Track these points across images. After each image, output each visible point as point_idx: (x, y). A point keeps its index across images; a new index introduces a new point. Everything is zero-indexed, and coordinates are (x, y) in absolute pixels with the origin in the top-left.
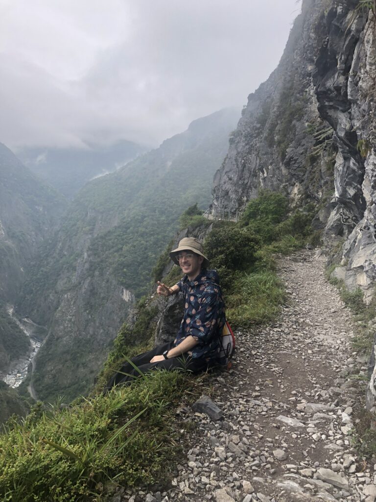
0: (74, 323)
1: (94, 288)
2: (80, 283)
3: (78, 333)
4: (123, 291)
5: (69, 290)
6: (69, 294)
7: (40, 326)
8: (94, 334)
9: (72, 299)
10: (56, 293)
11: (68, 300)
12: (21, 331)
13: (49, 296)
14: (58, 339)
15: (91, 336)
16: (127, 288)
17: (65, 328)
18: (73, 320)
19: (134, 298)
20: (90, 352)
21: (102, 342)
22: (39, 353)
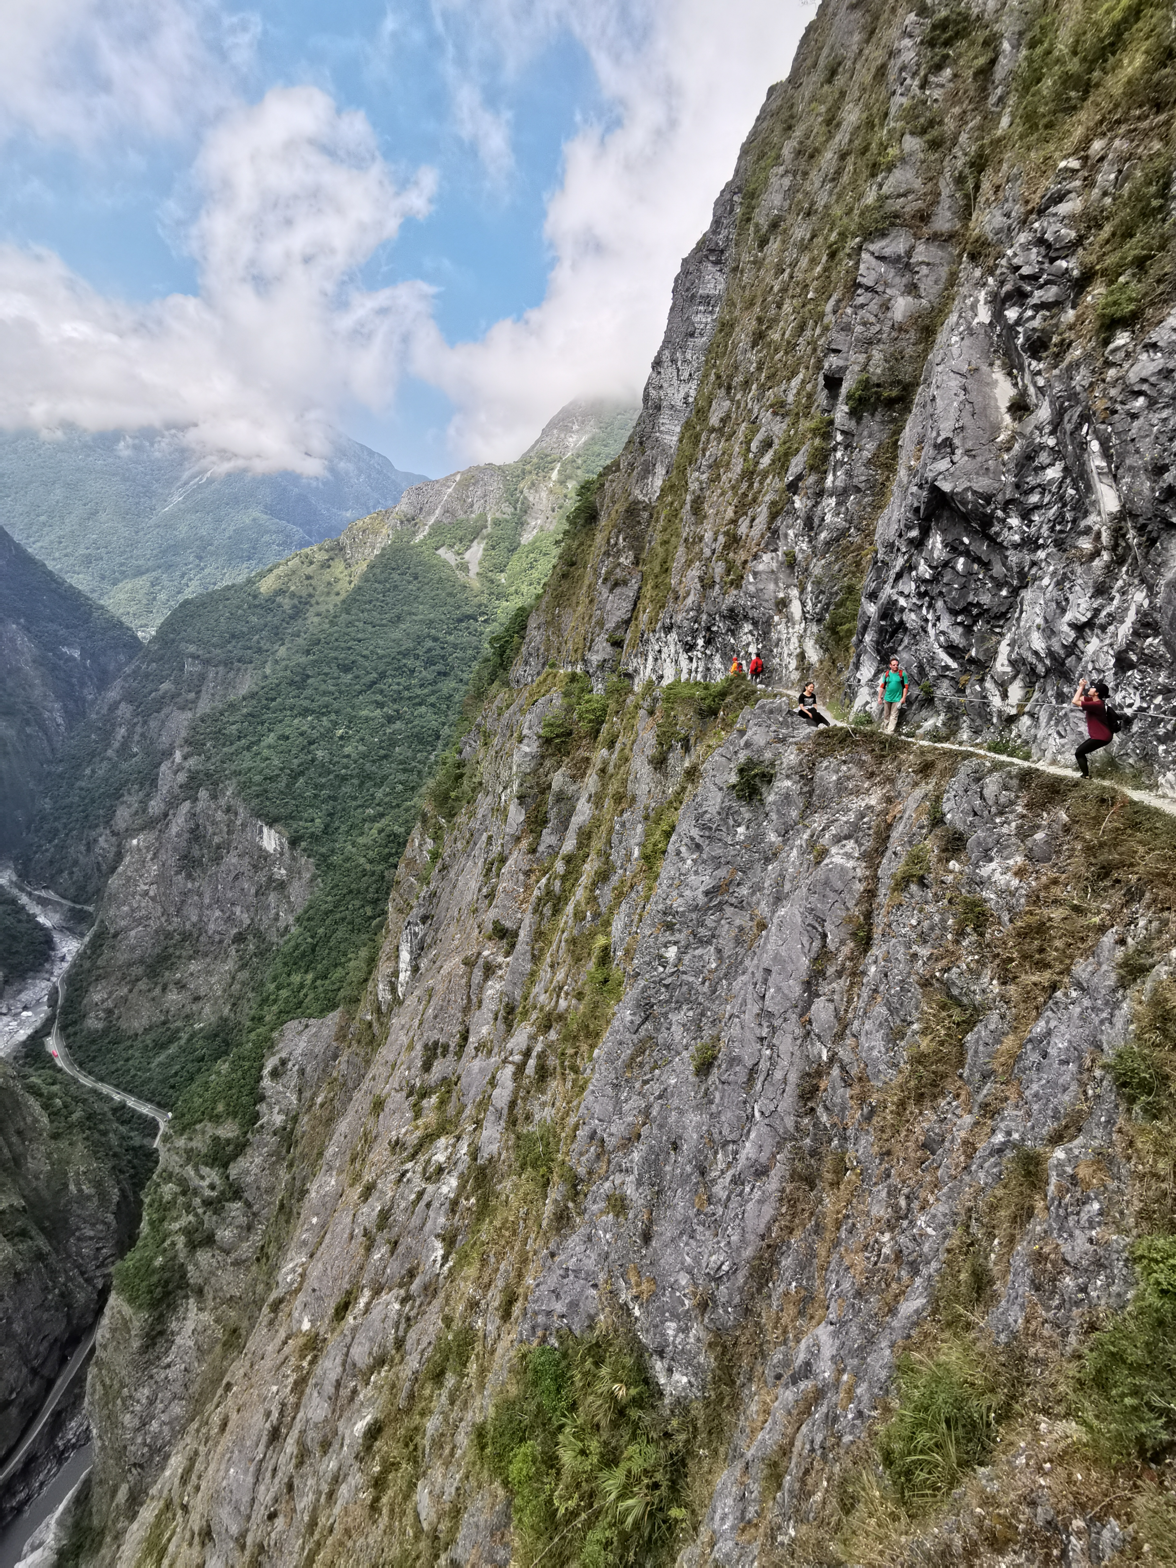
0: (153, 899)
1: (198, 826)
2: (166, 815)
3: (163, 919)
4: (261, 832)
5: (142, 829)
6: (141, 837)
7: (78, 907)
8: (201, 920)
9: (148, 848)
10: (113, 833)
11: (139, 850)
12: (32, 918)
13: (96, 841)
14: (115, 936)
15: (194, 925)
16: (270, 825)
17: (133, 911)
18: (151, 893)
19: (286, 845)
20: (190, 958)
21: (217, 938)
22: (73, 965)
